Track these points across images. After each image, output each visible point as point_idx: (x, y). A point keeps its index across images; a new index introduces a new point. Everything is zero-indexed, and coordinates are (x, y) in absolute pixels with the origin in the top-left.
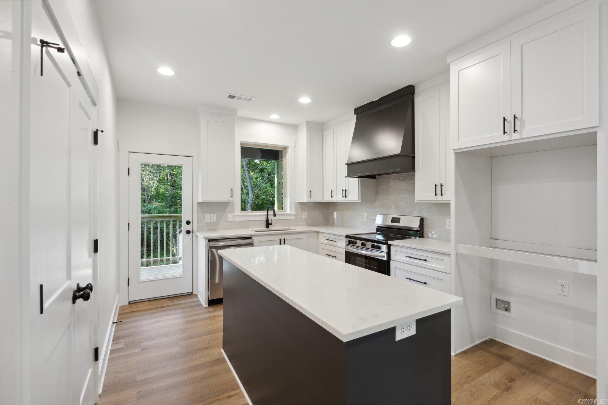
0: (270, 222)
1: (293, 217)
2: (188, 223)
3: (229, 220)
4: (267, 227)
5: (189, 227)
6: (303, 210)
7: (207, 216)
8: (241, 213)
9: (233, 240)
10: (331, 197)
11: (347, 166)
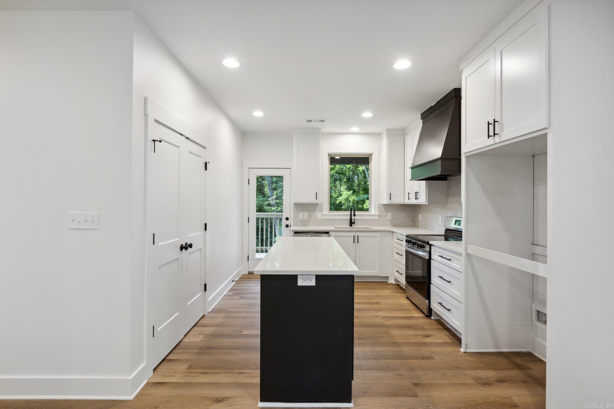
0: (353, 221)
1: (377, 218)
2: (287, 219)
3: (318, 218)
4: (351, 225)
5: (288, 222)
6: (387, 211)
7: (301, 214)
8: (329, 212)
9: (314, 233)
10: (409, 199)
11: (411, 170)
